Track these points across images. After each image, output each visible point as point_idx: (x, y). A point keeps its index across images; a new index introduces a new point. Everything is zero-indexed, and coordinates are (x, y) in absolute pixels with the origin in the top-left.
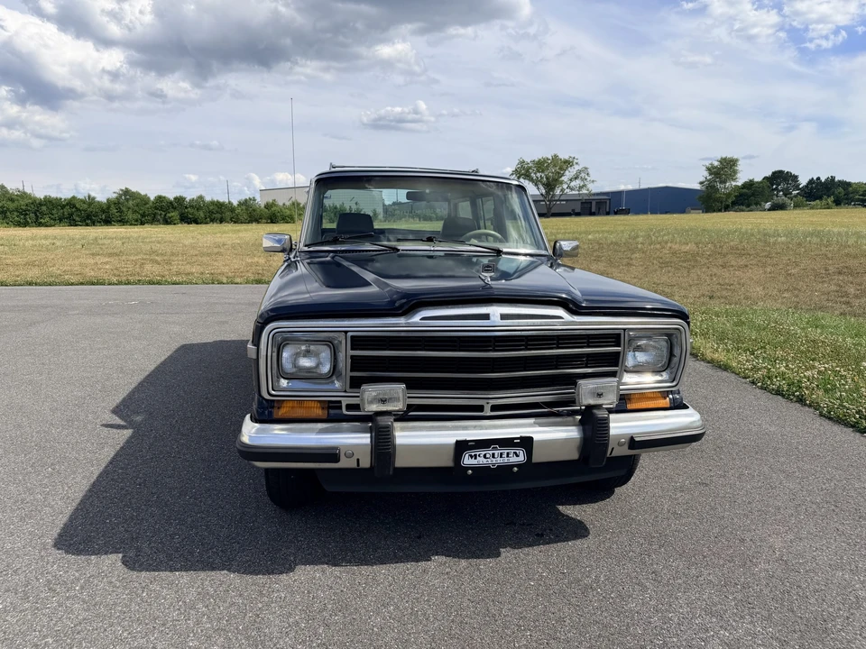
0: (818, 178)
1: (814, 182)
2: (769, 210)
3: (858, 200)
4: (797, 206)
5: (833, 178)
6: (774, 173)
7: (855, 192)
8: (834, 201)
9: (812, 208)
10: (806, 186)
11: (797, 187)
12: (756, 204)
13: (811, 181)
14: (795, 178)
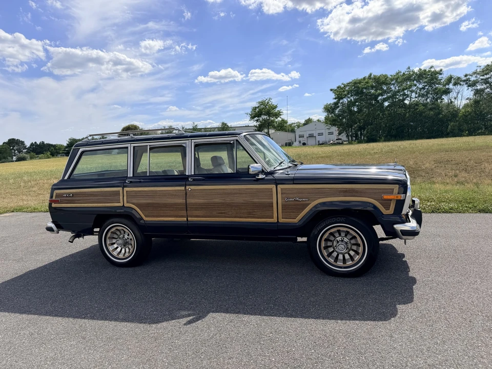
0: (35, 143)
1: (34, 145)
2: (16, 161)
3: (63, 153)
4: (31, 158)
5: (43, 143)
6: (9, 140)
7: (60, 149)
8: (51, 154)
9: (40, 159)
10: (30, 147)
11: (25, 148)
12: (4, 158)
13: (32, 144)
14: (23, 143)
